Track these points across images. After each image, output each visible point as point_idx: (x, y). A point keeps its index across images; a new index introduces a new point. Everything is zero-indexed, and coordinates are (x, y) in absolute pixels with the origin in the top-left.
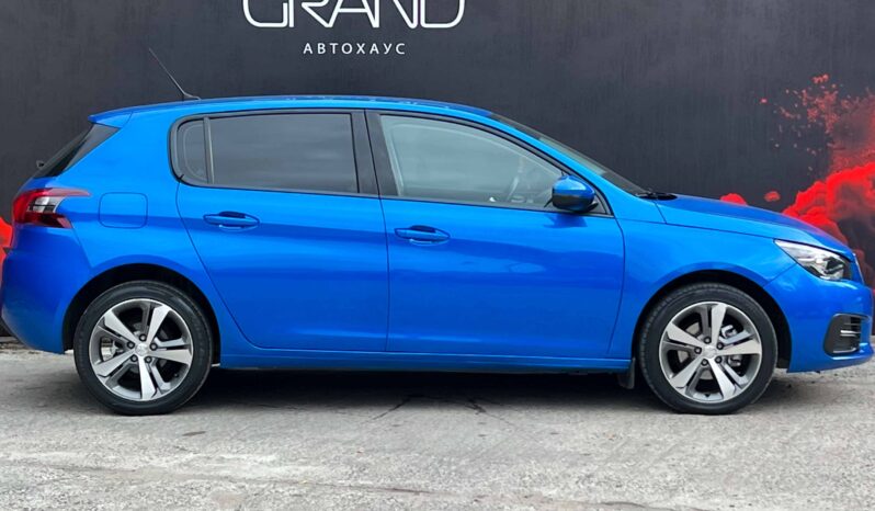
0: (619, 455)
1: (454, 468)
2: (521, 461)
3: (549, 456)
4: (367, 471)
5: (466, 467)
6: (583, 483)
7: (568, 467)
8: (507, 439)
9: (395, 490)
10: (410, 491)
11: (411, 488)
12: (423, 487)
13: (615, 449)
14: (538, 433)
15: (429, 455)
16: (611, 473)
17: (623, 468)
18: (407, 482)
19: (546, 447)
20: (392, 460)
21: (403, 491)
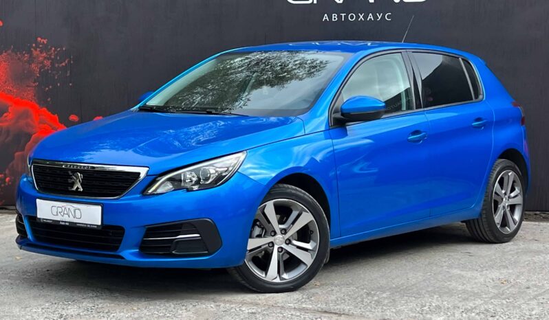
0: (503, 294)
1: (376, 298)
2: (427, 295)
3: (450, 293)
4: (313, 299)
5: (385, 298)
6: (466, 313)
7: (460, 301)
8: (424, 280)
9: (326, 312)
10: (336, 313)
11: (337, 311)
12: (347, 311)
13: (502, 289)
14: (450, 277)
15: (363, 289)
16: (490, 307)
17: (503, 304)
18: (338, 307)
19: (450, 287)
20: (335, 291)
21: (331, 313)
